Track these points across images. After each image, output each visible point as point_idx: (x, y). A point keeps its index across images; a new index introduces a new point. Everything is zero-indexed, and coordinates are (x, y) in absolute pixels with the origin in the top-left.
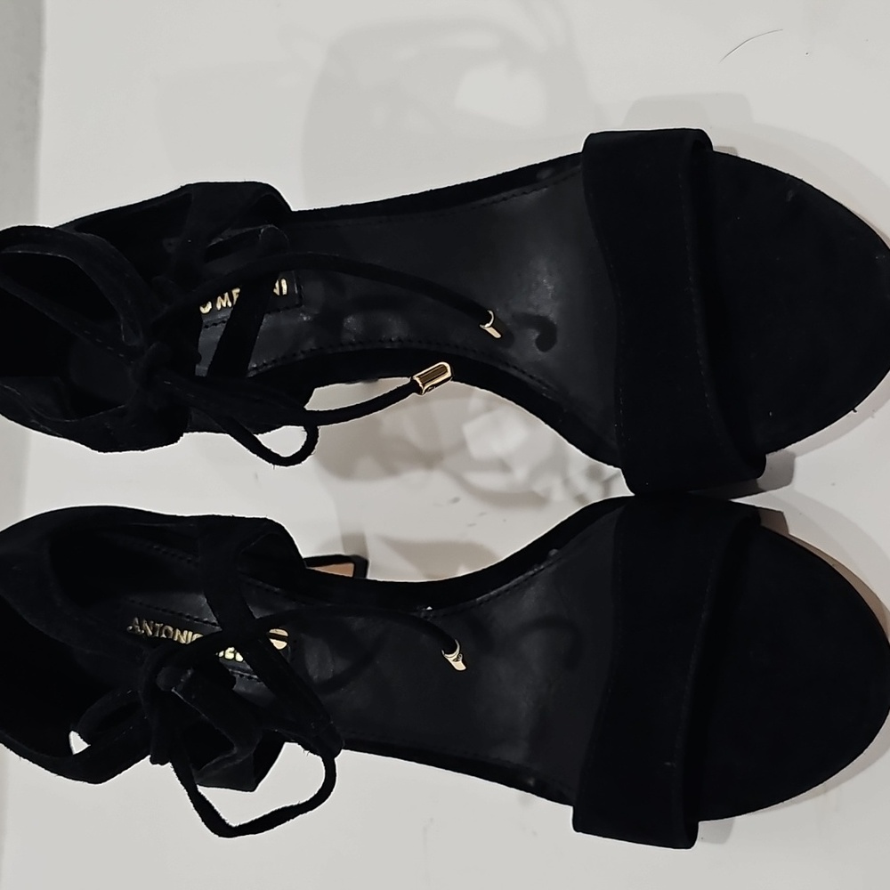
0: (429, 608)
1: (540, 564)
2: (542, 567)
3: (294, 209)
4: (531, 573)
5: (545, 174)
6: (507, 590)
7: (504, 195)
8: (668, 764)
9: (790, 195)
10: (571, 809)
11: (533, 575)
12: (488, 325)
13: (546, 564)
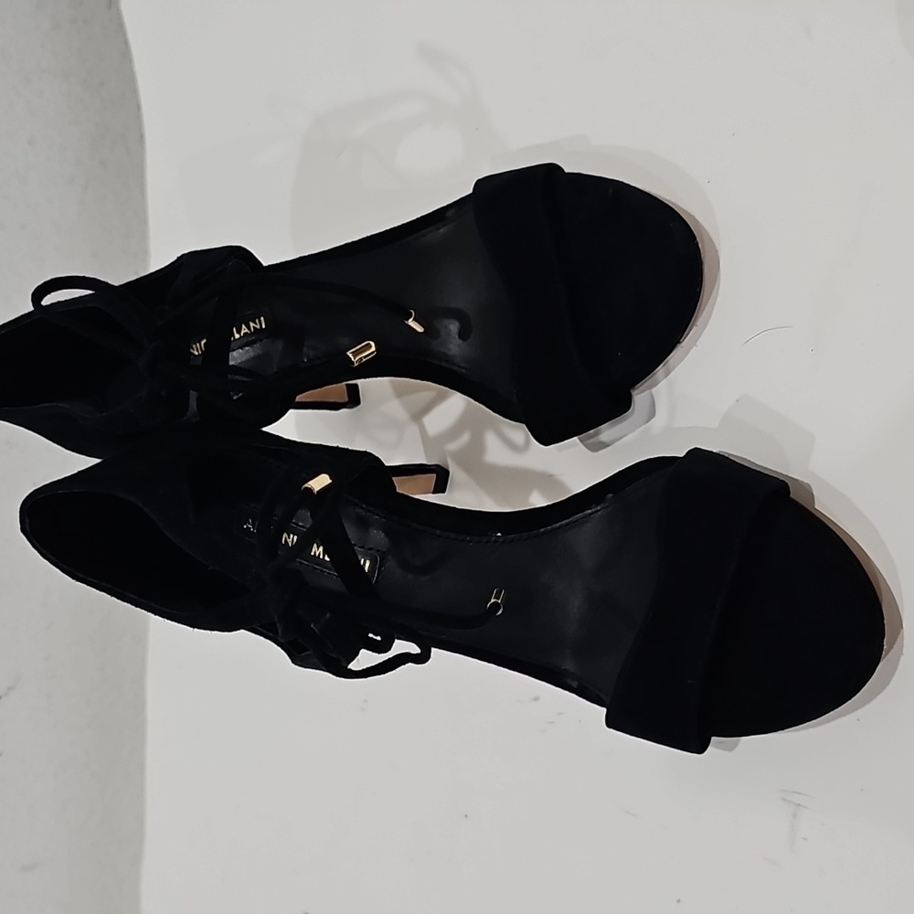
0: (499, 534)
1: (597, 505)
2: (599, 508)
3: (265, 264)
4: (590, 511)
5: (449, 214)
6: (567, 524)
7: (423, 232)
8: (689, 681)
9: (611, 191)
10: (604, 710)
11: (590, 514)
12: (411, 320)
13: (602, 506)
